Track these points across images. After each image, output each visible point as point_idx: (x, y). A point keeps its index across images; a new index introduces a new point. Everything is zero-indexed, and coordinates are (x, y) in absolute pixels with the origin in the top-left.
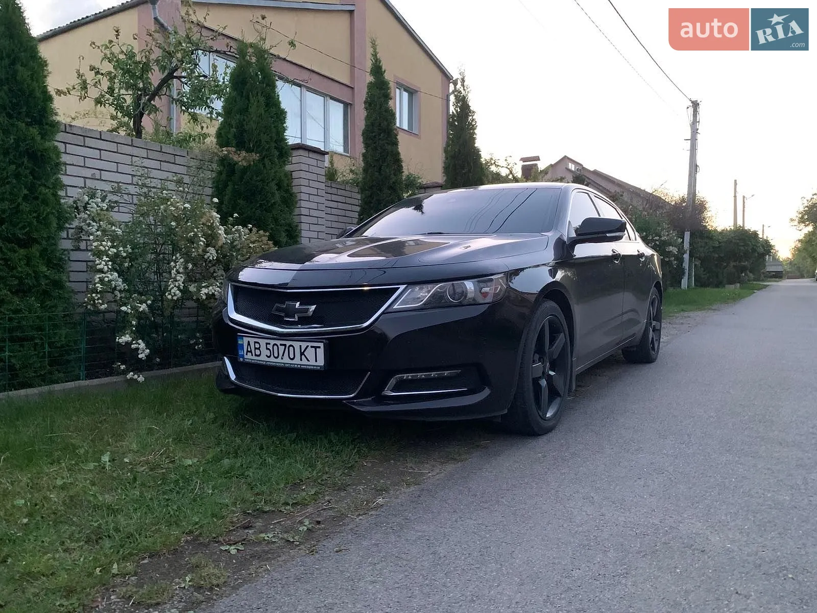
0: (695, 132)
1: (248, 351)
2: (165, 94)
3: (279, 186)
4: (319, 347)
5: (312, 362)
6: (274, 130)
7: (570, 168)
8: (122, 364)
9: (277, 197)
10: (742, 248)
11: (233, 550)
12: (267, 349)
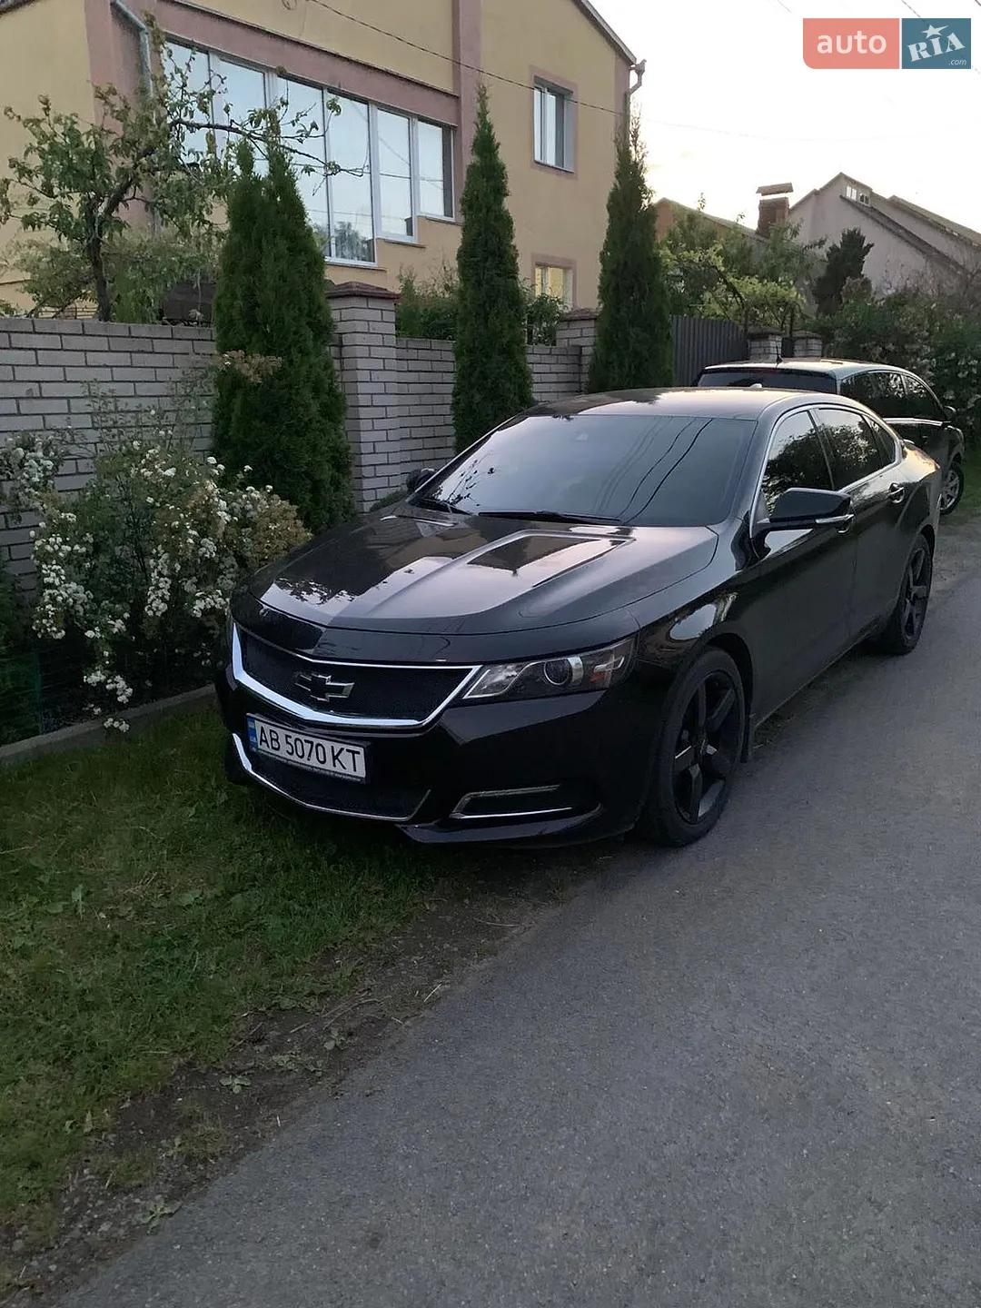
1: (262, 740)
2: (134, 198)
3: (316, 390)
4: (358, 753)
5: (350, 771)
6: (304, 296)
7: (848, 195)
8: (96, 706)
9: (315, 408)
11: (236, 1087)
12: (288, 743)
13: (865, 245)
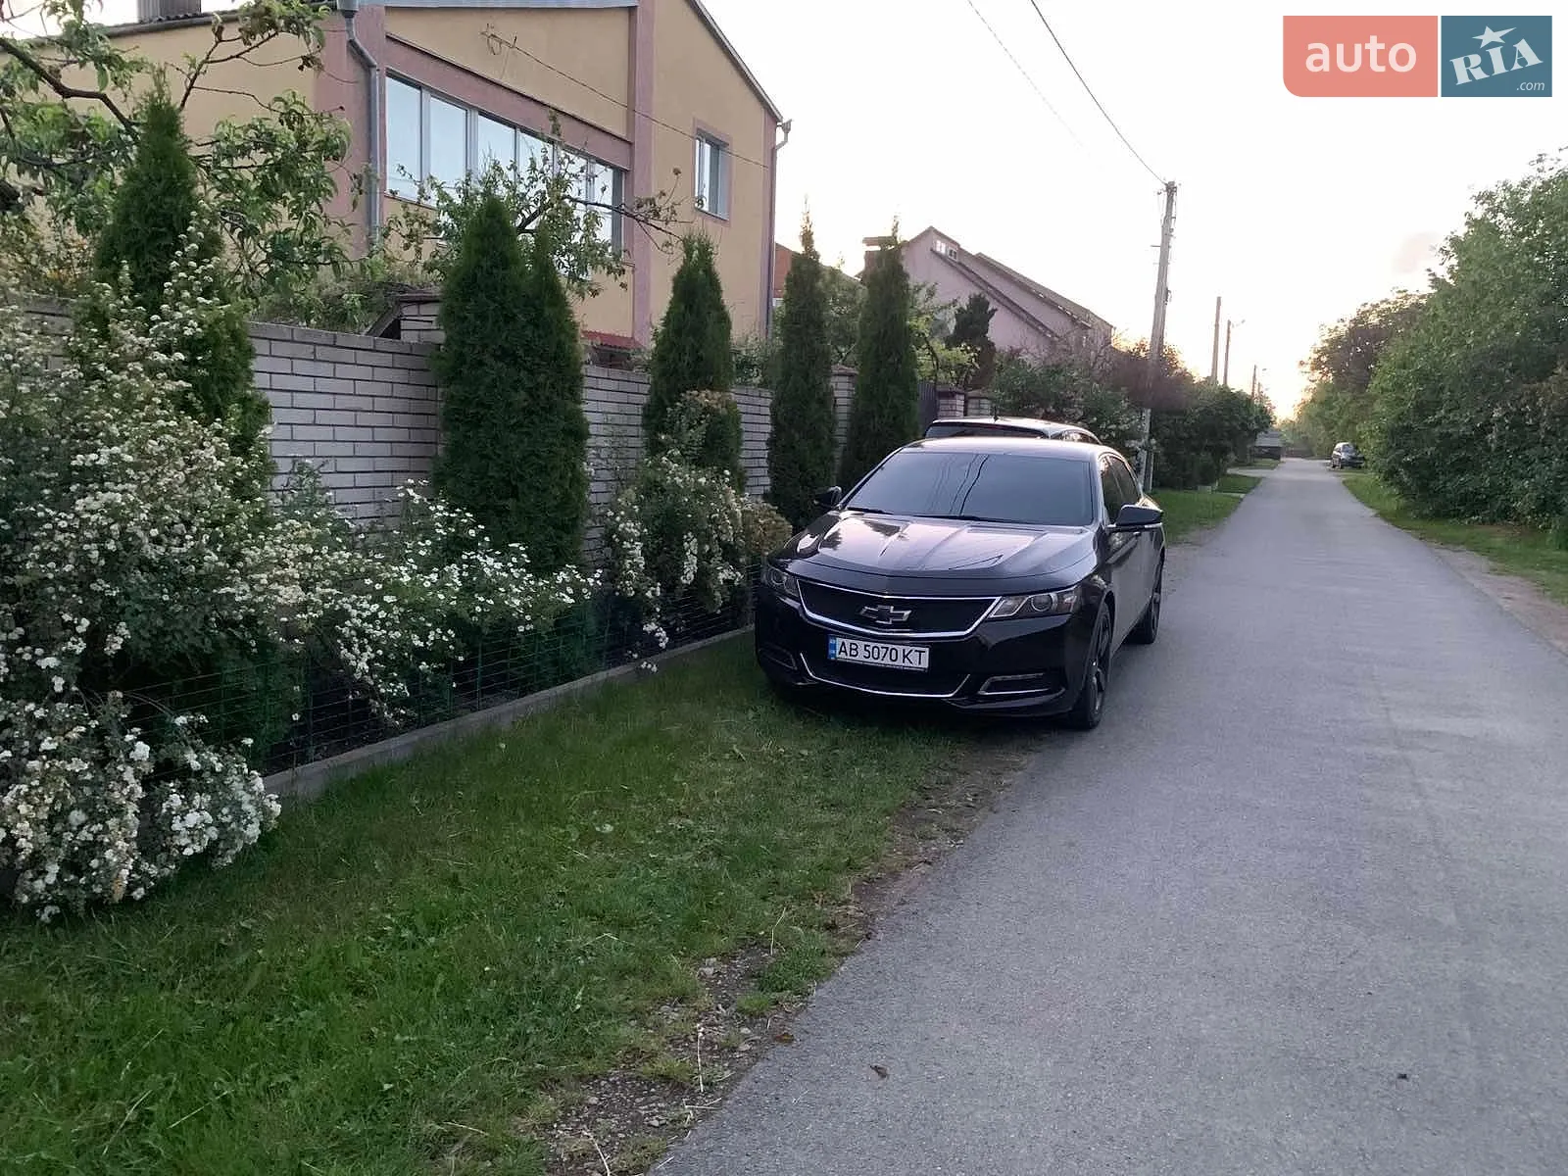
0: (1167, 233)
1: (841, 651)
4: (924, 652)
5: (916, 664)
7: (938, 250)
10: (1227, 424)
12: (866, 650)
13: (990, 309)
